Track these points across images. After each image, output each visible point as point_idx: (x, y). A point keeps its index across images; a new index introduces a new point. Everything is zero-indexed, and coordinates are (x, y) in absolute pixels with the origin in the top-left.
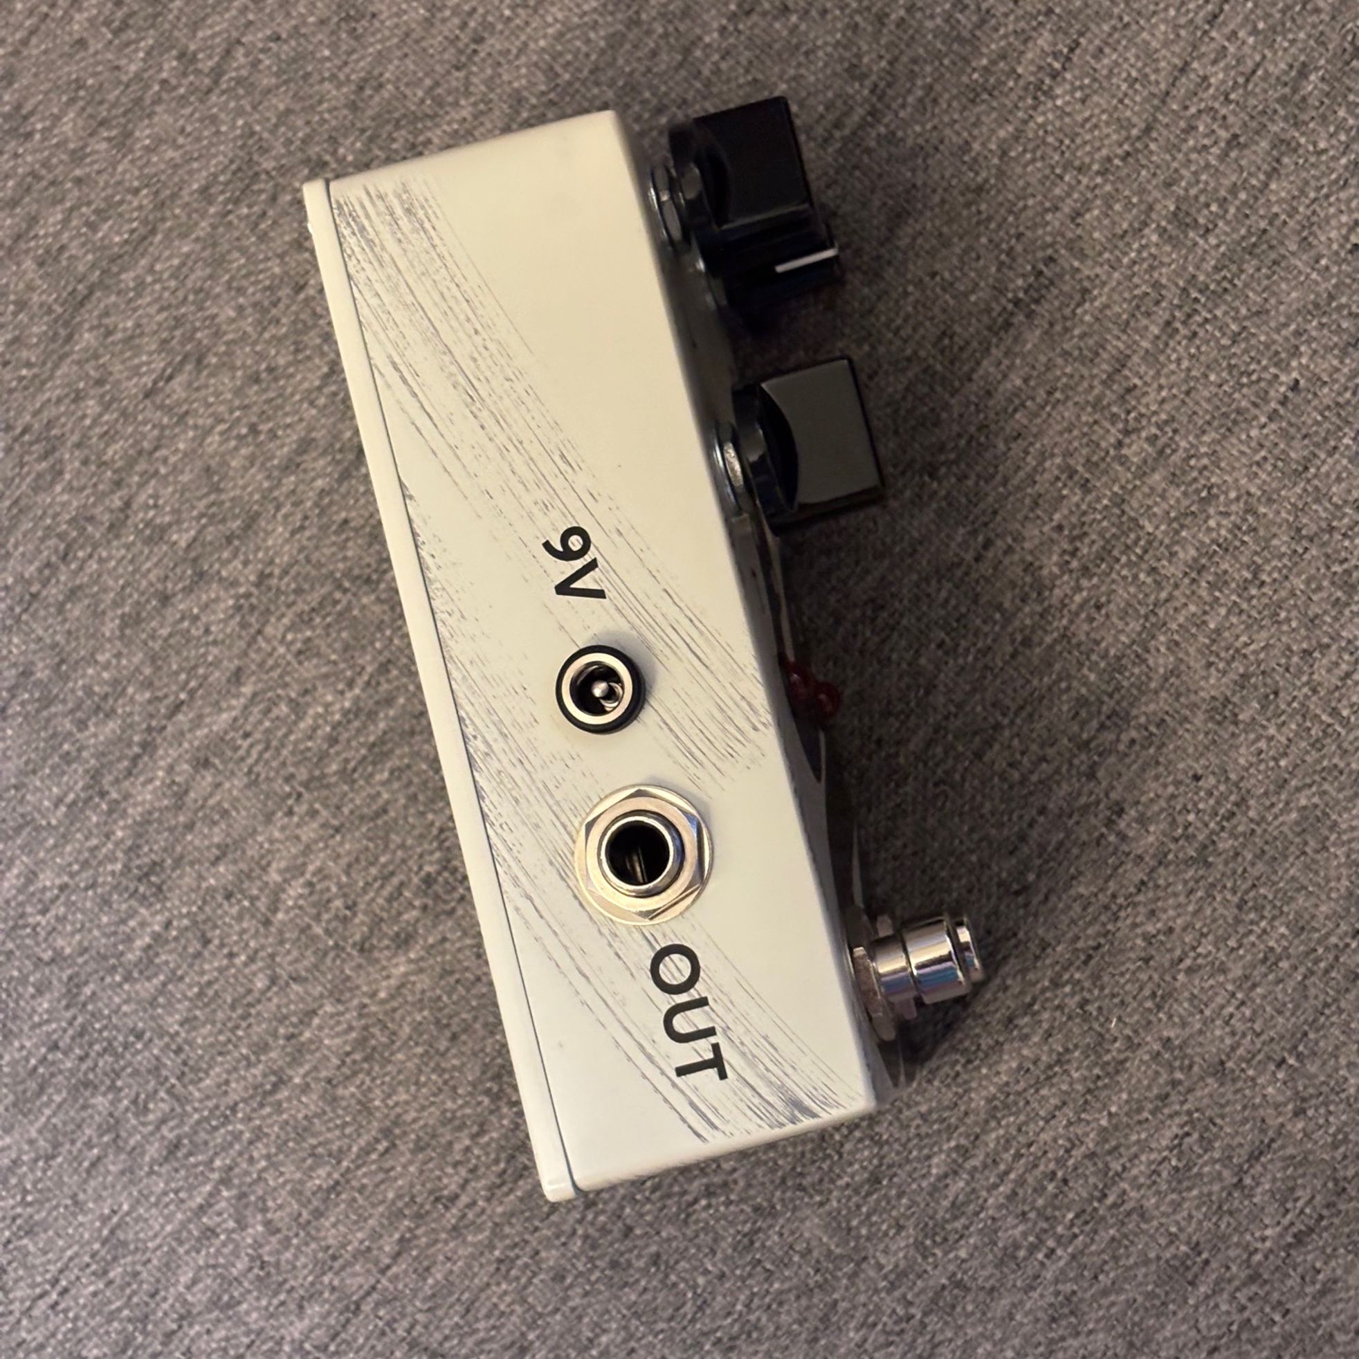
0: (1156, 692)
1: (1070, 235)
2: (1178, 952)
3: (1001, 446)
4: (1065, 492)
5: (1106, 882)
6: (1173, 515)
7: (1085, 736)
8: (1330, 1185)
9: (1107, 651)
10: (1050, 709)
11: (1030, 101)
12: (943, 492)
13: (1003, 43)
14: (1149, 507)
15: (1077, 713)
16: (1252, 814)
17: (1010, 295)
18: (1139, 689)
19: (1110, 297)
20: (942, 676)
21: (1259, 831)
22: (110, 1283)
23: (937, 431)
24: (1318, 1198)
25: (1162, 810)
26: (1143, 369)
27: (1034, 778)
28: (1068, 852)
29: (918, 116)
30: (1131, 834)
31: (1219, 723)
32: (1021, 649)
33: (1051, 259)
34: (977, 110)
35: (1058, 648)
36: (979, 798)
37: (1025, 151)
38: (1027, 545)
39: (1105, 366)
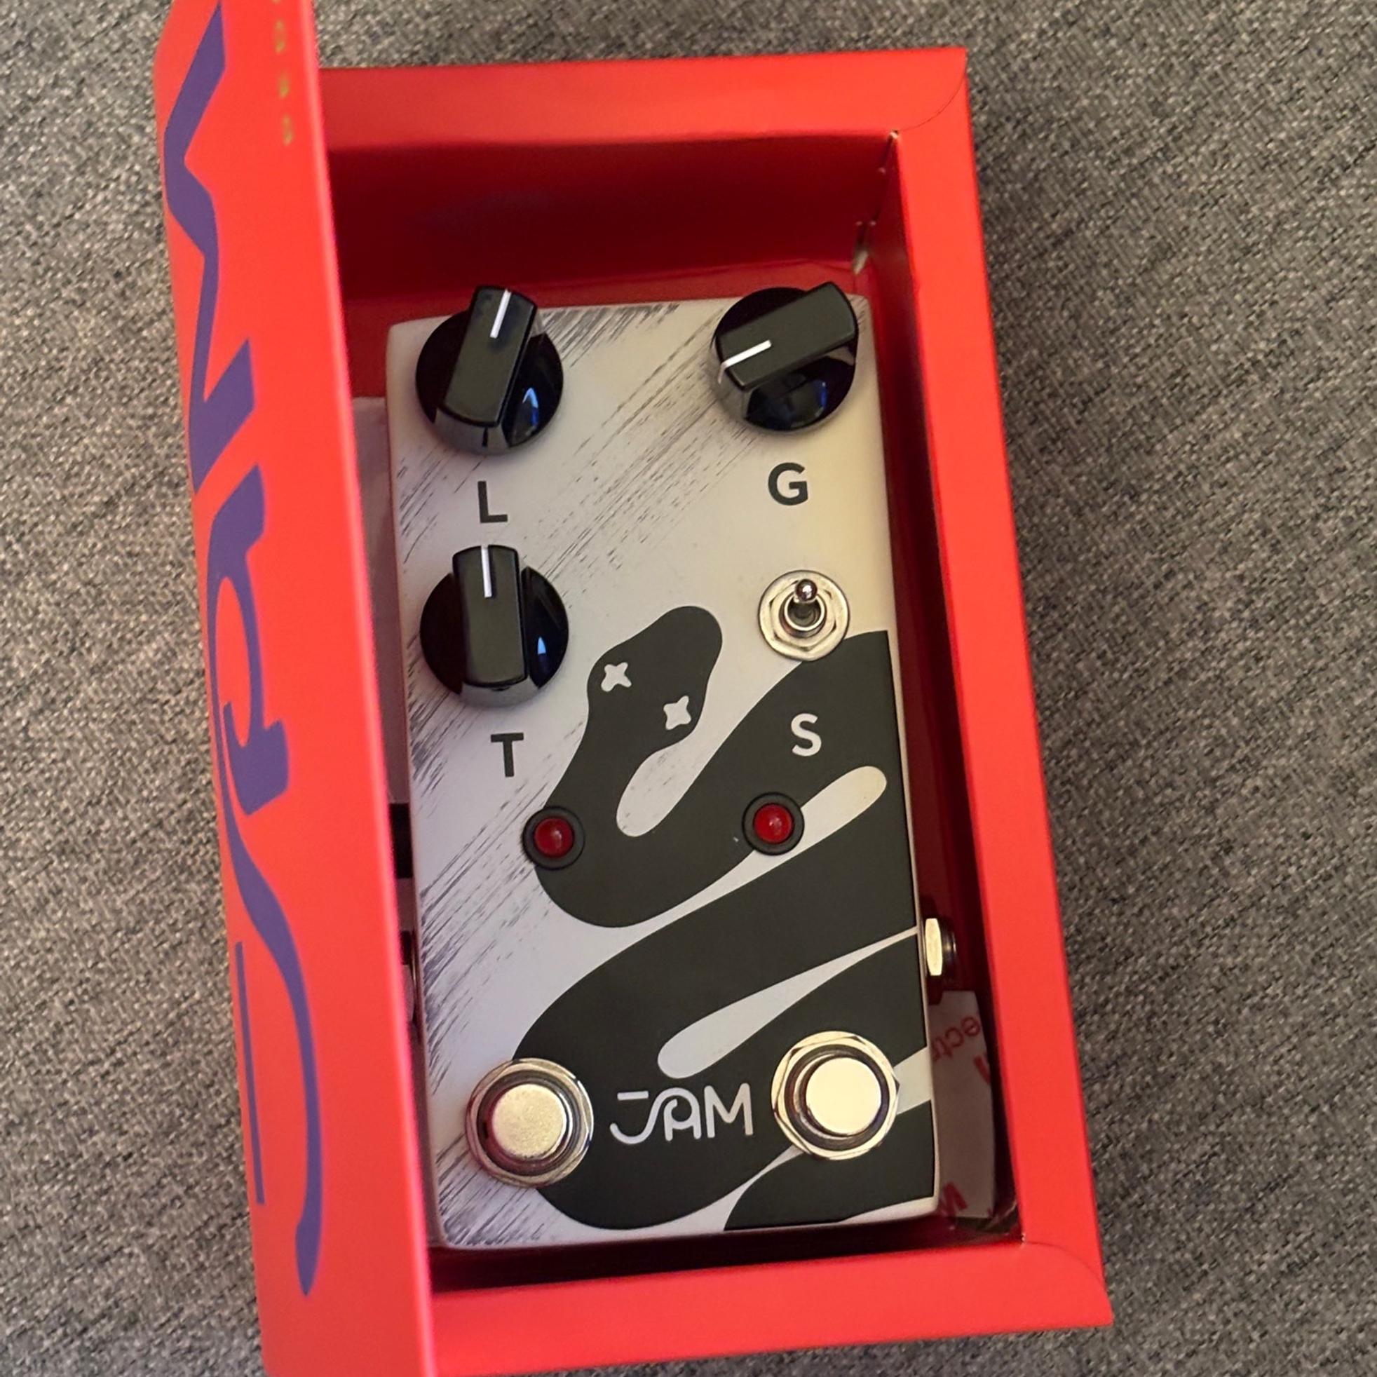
0: (1290, 750)
1: (1320, 315)
2: (1250, 988)
3: (1206, 488)
4: (1255, 546)
5: (1200, 910)
6: (1349, 593)
7: (1214, 773)
8: (1331, 1226)
9: (1255, 700)
10: (1188, 740)
11: (1315, 183)
12: (1139, 517)
13: (1304, 124)
14: (1329, 582)
15: (1211, 751)
16: (1348, 879)
17: (1250, 355)
18: (1275, 744)
19: (1343, 380)
20: (1095, 685)
21: (1350, 897)
22: (167, 1065)
23: (1148, 459)
24: (1319, 1236)
25: (1267, 857)
26: (1355, 456)
27: (1157, 800)
28: (1171, 874)
29: (1207, 167)
30: (1234, 872)
31: (1340, 792)
32: (1175, 679)
33: (1297, 332)
34: (1263, 177)
35: (1210, 687)
36: (1100, 806)
37: (1299, 228)
38: (1206, 585)
39: (1322, 443)
